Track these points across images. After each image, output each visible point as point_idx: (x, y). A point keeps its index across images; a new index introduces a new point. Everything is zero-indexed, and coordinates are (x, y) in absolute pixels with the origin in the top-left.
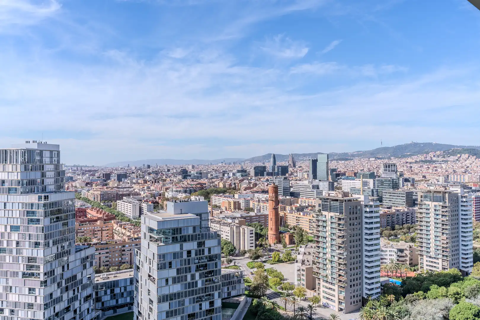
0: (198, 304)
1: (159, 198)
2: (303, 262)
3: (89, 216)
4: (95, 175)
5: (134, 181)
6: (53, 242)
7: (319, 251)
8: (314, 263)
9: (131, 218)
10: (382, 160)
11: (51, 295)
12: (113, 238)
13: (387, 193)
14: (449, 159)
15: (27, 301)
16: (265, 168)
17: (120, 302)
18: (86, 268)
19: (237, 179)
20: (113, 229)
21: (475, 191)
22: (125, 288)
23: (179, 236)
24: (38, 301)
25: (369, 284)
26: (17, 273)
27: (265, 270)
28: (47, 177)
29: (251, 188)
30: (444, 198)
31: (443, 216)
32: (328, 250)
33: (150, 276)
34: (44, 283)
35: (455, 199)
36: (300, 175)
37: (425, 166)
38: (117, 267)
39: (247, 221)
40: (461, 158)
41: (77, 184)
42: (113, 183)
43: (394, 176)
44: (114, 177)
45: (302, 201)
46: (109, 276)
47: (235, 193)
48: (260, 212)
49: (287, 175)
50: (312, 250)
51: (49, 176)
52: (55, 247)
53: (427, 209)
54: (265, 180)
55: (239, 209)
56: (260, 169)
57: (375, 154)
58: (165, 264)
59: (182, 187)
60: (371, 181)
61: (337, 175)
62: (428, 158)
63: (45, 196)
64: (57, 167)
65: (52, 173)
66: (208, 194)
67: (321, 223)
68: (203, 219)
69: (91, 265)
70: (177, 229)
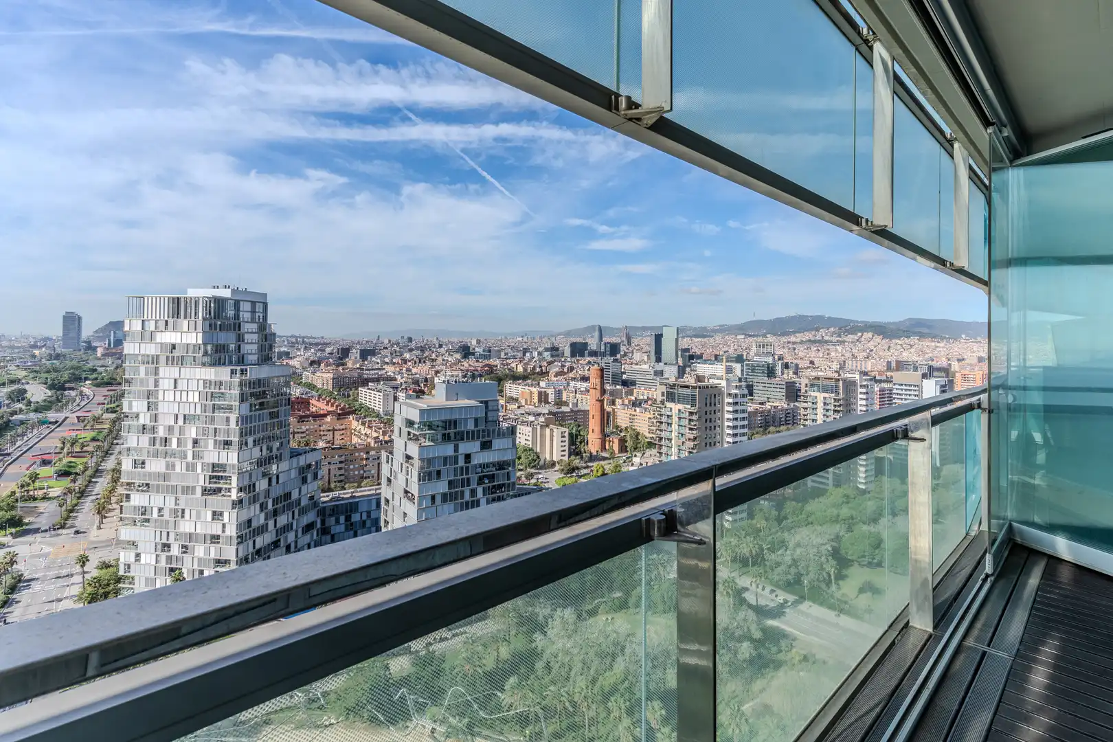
1: (426, 386)
3: (313, 409)
4: (324, 351)
5: (387, 360)
6: (254, 441)
9: (381, 413)
10: (755, 338)
11: (250, 521)
12: (351, 441)
13: (759, 380)
14: (846, 339)
15: (209, 532)
16: (586, 345)
18: (306, 482)
19: (544, 360)
20: (351, 429)
21: (880, 381)
22: (369, 513)
23: (452, 432)
24: (228, 533)
26: (193, 488)
28: (246, 341)
29: (565, 374)
31: (835, 411)
33: (406, 492)
34: (239, 503)
35: (851, 388)
36: (636, 357)
37: (814, 348)
38: (356, 484)
39: (558, 418)
40: (863, 339)
41: (294, 362)
42: (352, 362)
43: (770, 360)
44: (355, 354)
45: (639, 393)
46: (344, 496)
47: (540, 380)
48: (577, 406)
49: (618, 356)
51: (250, 341)
52: (258, 448)
53: (813, 403)
54: (586, 362)
55: (547, 402)
56: (578, 346)
57: (746, 329)
58: (430, 474)
59: (461, 370)
60: (737, 367)
61: (692, 358)
62: (819, 337)
63: (242, 370)
64: (263, 327)
65: (255, 337)
66: (500, 380)
67: (664, 419)
68: (490, 408)
69: (315, 477)
70: (450, 422)
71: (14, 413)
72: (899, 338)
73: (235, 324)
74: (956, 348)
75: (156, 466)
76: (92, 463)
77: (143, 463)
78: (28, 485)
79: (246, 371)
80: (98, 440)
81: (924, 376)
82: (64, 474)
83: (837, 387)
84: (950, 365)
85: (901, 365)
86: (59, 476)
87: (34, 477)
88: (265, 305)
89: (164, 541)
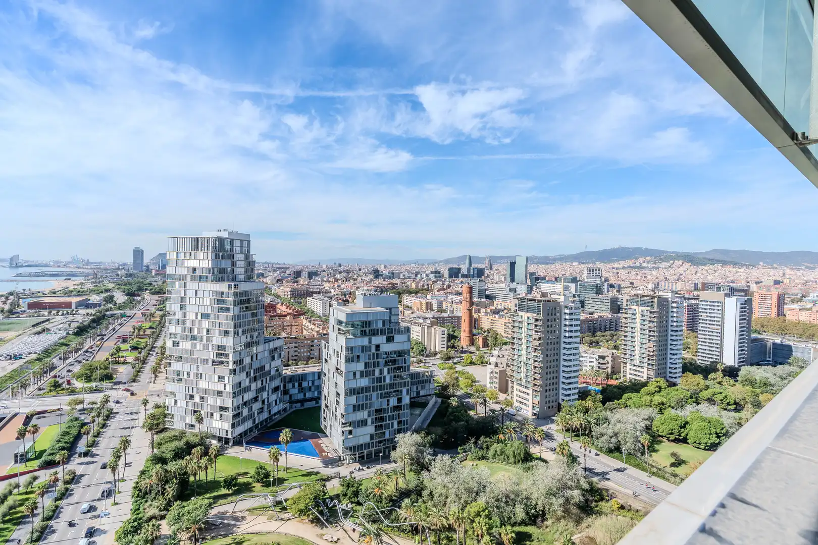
0: (386, 399)
1: (350, 297)
2: (496, 365)
3: (279, 311)
4: (285, 272)
5: (325, 279)
6: (243, 332)
7: (513, 353)
8: (507, 365)
9: (321, 315)
10: (587, 265)
11: (240, 383)
12: (302, 334)
13: (589, 297)
14: (660, 266)
15: (216, 389)
16: (459, 269)
17: (307, 396)
18: (274, 359)
19: (430, 279)
20: (302, 325)
21: (688, 299)
22: (313, 382)
23: (367, 329)
24: (227, 389)
25: (566, 390)
26: (207, 360)
27: (457, 372)
29: (445, 290)
31: (650, 321)
32: (524, 352)
33: (337, 369)
34: (233, 372)
35: (664, 304)
36: (496, 278)
37: (633, 273)
38: (305, 362)
39: (439, 321)
40: (674, 265)
41: (267, 280)
42: (303, 280)
43: (598, 281)
44: (305, 274)
45: (498, 304)
46: (297, 370)
47: (427, 294)
48: (453, 313)
49: (483, 277)
50: (506, 353)
51: (239, 266)
52: (245, 336)
53: (633, 314)
54: (459, 282)
55: (432, 310)
56: (454, 270)
57: (580, 258)
58: (353, 358)
59: (374, 286)
60: (573, 286)
61: (536, 279)
62: (637, 264)
63: (235, 285)
64: (247, 256)
65: (243, 263)
66: (400, 294)
67: (516, 324)
68: (393, 313)
69: (280, 356)
70: (366, 322)
71: (107, 310)
72: (705, 265)
73: (231, 255)
74: (755, 273)
75: (186, 345)
76: (150, 341)
77: (178, 343)
78: (115, 354)
79: (238, 285)
80: (153, 328)
81: (726, 295)
82: (135, 348)
83: (652, 302)
84: (749, 287)
85: (706, 286)
86: (132, 349)
87: (119, 350)
88: (249, 242)
89: (191, 393)
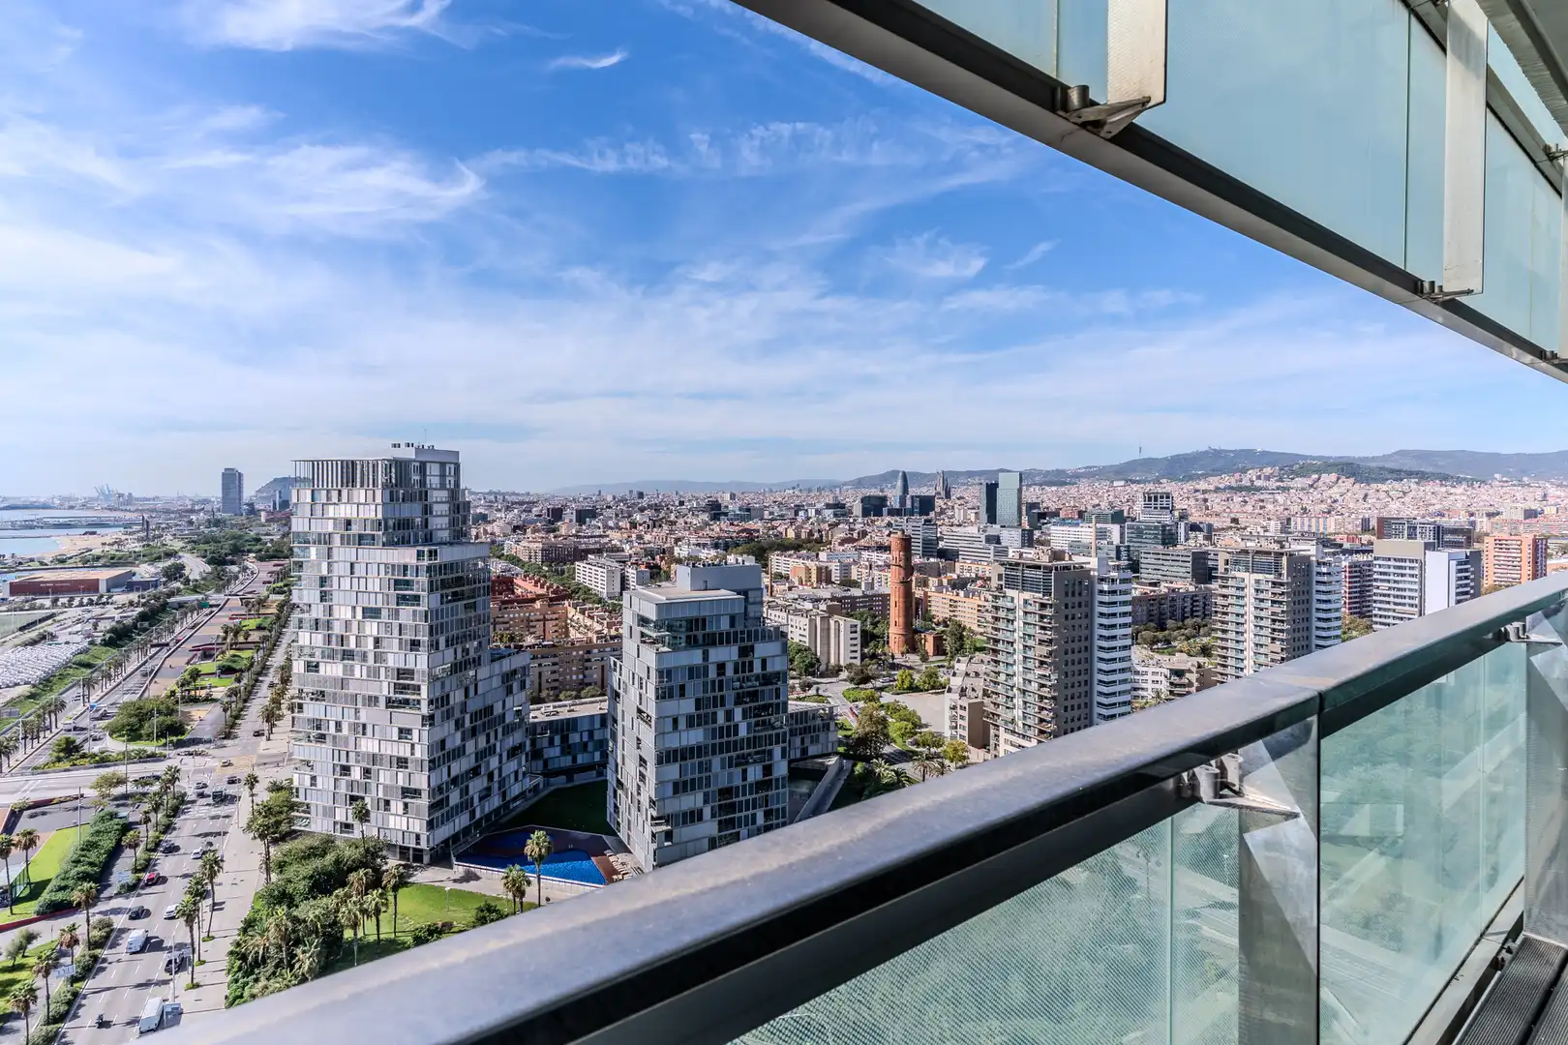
0: (739, 770)
1: (662, 559)
2: (963, 692)
3: (519, 591)
4: (530, 511)
5: (611, 523)
6: (447, 641)
7: (997, 670)
8: (986, 693)
9: (605, 596)
10: (1142, 485)
11: (443, 742)
12: (567, 636)
13: (1149, 552)
14: (1291, 484)
15: (395, 754)
16: (884, 499)
17: (580, 761)
18: (511, 692)
19: (824, 521)
20: (567, 617)
21: (1351, 552)
22: (591, 733)
23: (700, 633)
24: (418, 754)
26: (376, 698)
27: (882, 706)
28: (434, 513)
29: (855, 540)
30: (1278, 566)
31: (1273, 602)
32: (1018, 668)
33: (640, 711)
34: (429, 720)
35: (1301, 568)
36: (959, 515)
37: (1238, 499)
38: (574, 693)
39: (844, 606)
40: (1320, 483)
41: (495, 528)
42: (567, 527)
43: (1166, 519)
44: (569, 515)
45: (962, 568)
46: (559, 710)
47: (819, 550)
48: (872, 588)
49: (932, 515)
50: (982, 668)
51: (439, 513)
52: (451, 650)
53: (1238, 588)
54: (884, 524)
55: (829, 581)
56: (873, 502)
57: (1125, 472)
58: (671, 689)
59: (710, 537)
60: (1115, 529)
61: (1040, 516)
62: (1246, 482)
63: (430, 552)
66: (761, 554)
67: (1002, 614)
68: (751, 600)
69: (523, 686)
70: (697, 620)
71: (171, 594)
72: (1384, 481)
74: (1485, 496)
75: (333, 670)
76: (258, 657)
77: (317, 666)
78: (189, 684)
79: (436, 552)
80: (264, 629)
81: (1428, 546)
82: (226, 670)
84: (1473, 523)
85: (1385, 527)
86: (223, 673)
87: (196, 675)
88: (457, 465)
89: (343, 762)
